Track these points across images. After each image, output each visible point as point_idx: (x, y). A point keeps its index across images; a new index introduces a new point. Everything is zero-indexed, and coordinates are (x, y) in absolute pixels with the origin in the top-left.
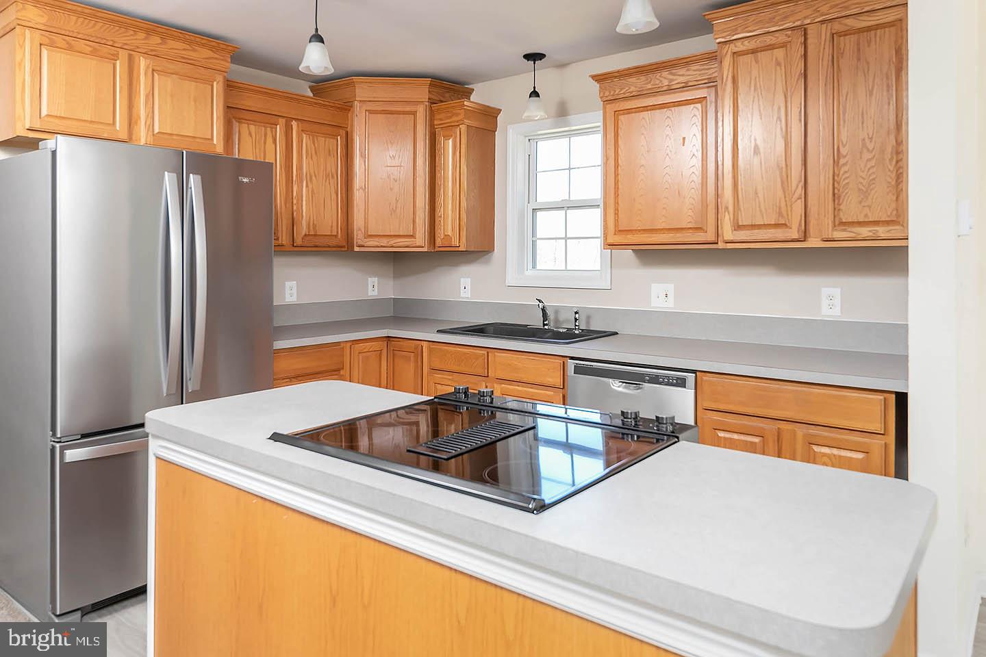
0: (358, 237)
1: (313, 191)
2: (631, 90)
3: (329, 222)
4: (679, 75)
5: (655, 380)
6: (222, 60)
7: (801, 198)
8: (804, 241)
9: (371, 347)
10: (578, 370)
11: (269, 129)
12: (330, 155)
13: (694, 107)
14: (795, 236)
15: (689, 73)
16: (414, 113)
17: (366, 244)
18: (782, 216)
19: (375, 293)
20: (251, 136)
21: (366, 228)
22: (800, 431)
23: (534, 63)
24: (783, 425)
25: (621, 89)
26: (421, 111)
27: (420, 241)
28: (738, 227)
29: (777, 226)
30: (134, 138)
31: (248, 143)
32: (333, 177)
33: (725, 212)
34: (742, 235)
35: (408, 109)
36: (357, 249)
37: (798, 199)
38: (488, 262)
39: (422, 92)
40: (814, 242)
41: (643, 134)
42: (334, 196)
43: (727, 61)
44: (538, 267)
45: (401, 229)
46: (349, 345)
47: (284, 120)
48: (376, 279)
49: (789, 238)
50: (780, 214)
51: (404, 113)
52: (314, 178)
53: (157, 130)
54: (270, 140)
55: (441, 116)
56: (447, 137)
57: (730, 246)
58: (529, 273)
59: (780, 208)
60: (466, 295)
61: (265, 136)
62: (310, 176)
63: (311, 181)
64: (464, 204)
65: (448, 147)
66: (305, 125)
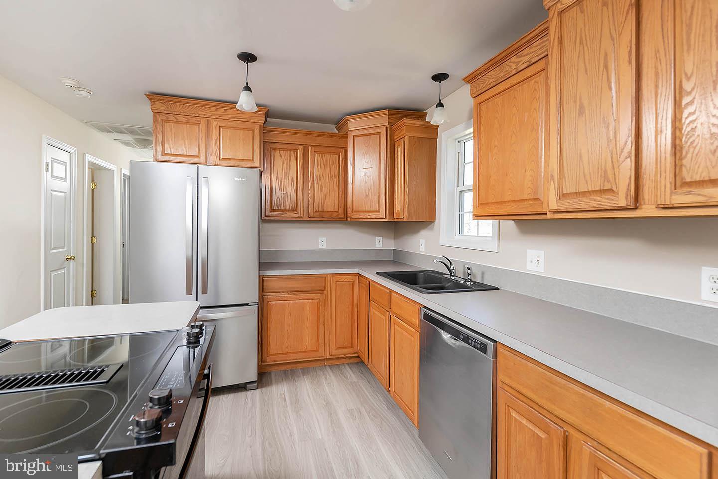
0: (350, 213)
1: (321, 186)
2: (490, 81)
3: (331, 203)
4: (524, 56)
5: (466, 339)
6: (259, 116)
7: (630, 157)
8: (636, 208)
9: (346, 279)
11: (292, 152)
12: (333, 164)
13: (535, 82)
14: (623, 203)
15: (531, 51)
16: (380, 133)
17: (353, 217)
18: (609, 181)
20: (281, 157)
21: (353, 206)
23: (440, 83)
25: (483, 84)
26: (384, 132)
27: (383, 214)
28: (563, 196)
29: (602, 191)
32: (335, 177)
33: (551, 181)
34: (567, 204)
35: (376, 131)
36: (349, 219)
37: (626, 158)
38: (432, 229)
39: (385, 119)
40: (648, 210)
41: (497, 118)
42: (336, 188)
45: (372, 207)
46: (329, 276)
47: (302, 147)
48: (381, 238)
49: (615, 206)
50: (606, 178)
51: (374, 134)
52: (322, 179)
53: (222, 157)
54: (293, 158)
55: (397, 132)
56: (398, 145)
58: (458, 237)
59: (606, 171)
60: (422, 250)
61: (290, 156)
62: (320, 177)
63: (320, 180)
64: (406, 189)
65: (399, 151)
66: (316, 148)
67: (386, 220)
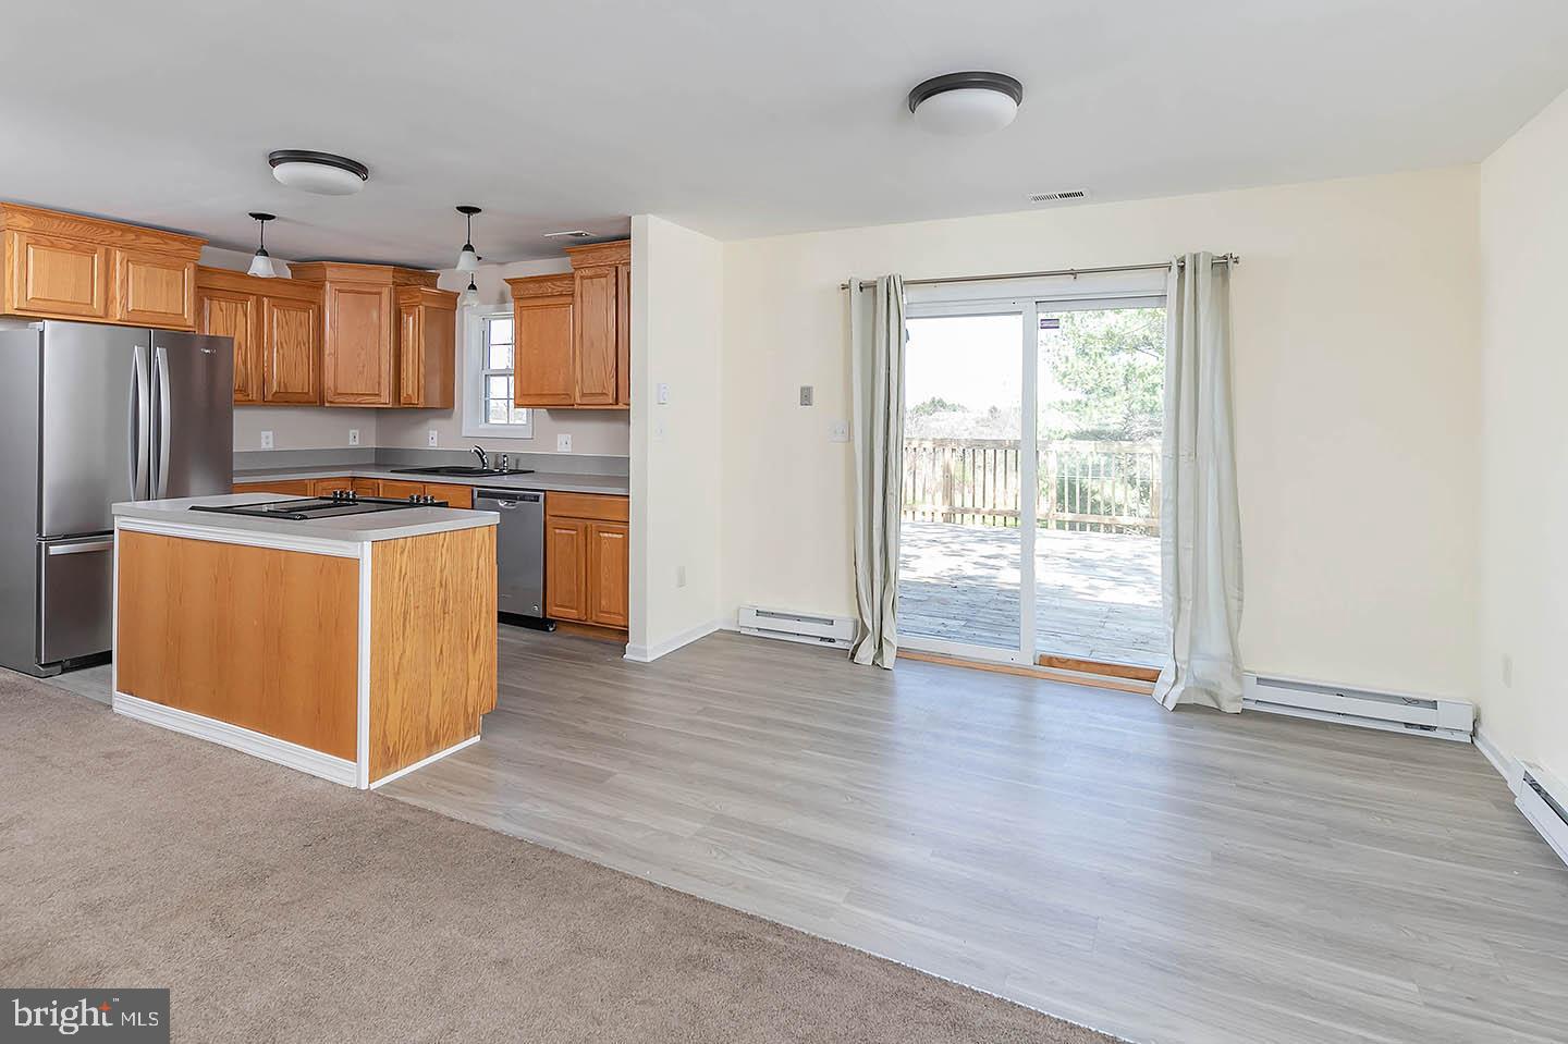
0: (329, 395)
1: (283, 356)
2: (530, 293)
3: (300, 381)
4: (557, 286)
5: (523, 498)
6: (193, 250)
8: (616, 405)
9: (335, 485)
10: (480, 495)
11: (239, 305)
12: (301, 325)
14: (611, 401)
15: (563, 285)
16: (379, 294)
18: (605, 388)
19: (357, 443)
20: (222, 310)
21: (336, 388)
22: (595, 524)
24: (589, 523)
25: (523, 292)
26: (385, 292)
27: (386, 399)
29: (602, 394)
30: (110, 312)
31: (218, 316)
32: (304, 344)
33: (577, 384)
34: (585, 400)
35: (374, 290)
36: (327, 405)
38: (450, 417)
39: (387, 276)
42: (305, 360)
43: (578, 282)
44: (492, 421)
45: (367, 389)
46: (312, 482)
47: (255, 297)
48: (357, 431)
49: (608, 403)
50: (603, 387)
51: (370, 293)
52: (284, 345)
53: (130, 306)
54: (240, 313)
55: (405, 297)
56: (409, 314)
57: (581, 407)
58: (483, 426)
59: (604, 382)
60: (433, 444)
61: (236, 312)
62: (281, 344)
63: (282, 347)
64: (422, 369)
65: (410, 322)
66: (277, 301)
67: (390, 406)
